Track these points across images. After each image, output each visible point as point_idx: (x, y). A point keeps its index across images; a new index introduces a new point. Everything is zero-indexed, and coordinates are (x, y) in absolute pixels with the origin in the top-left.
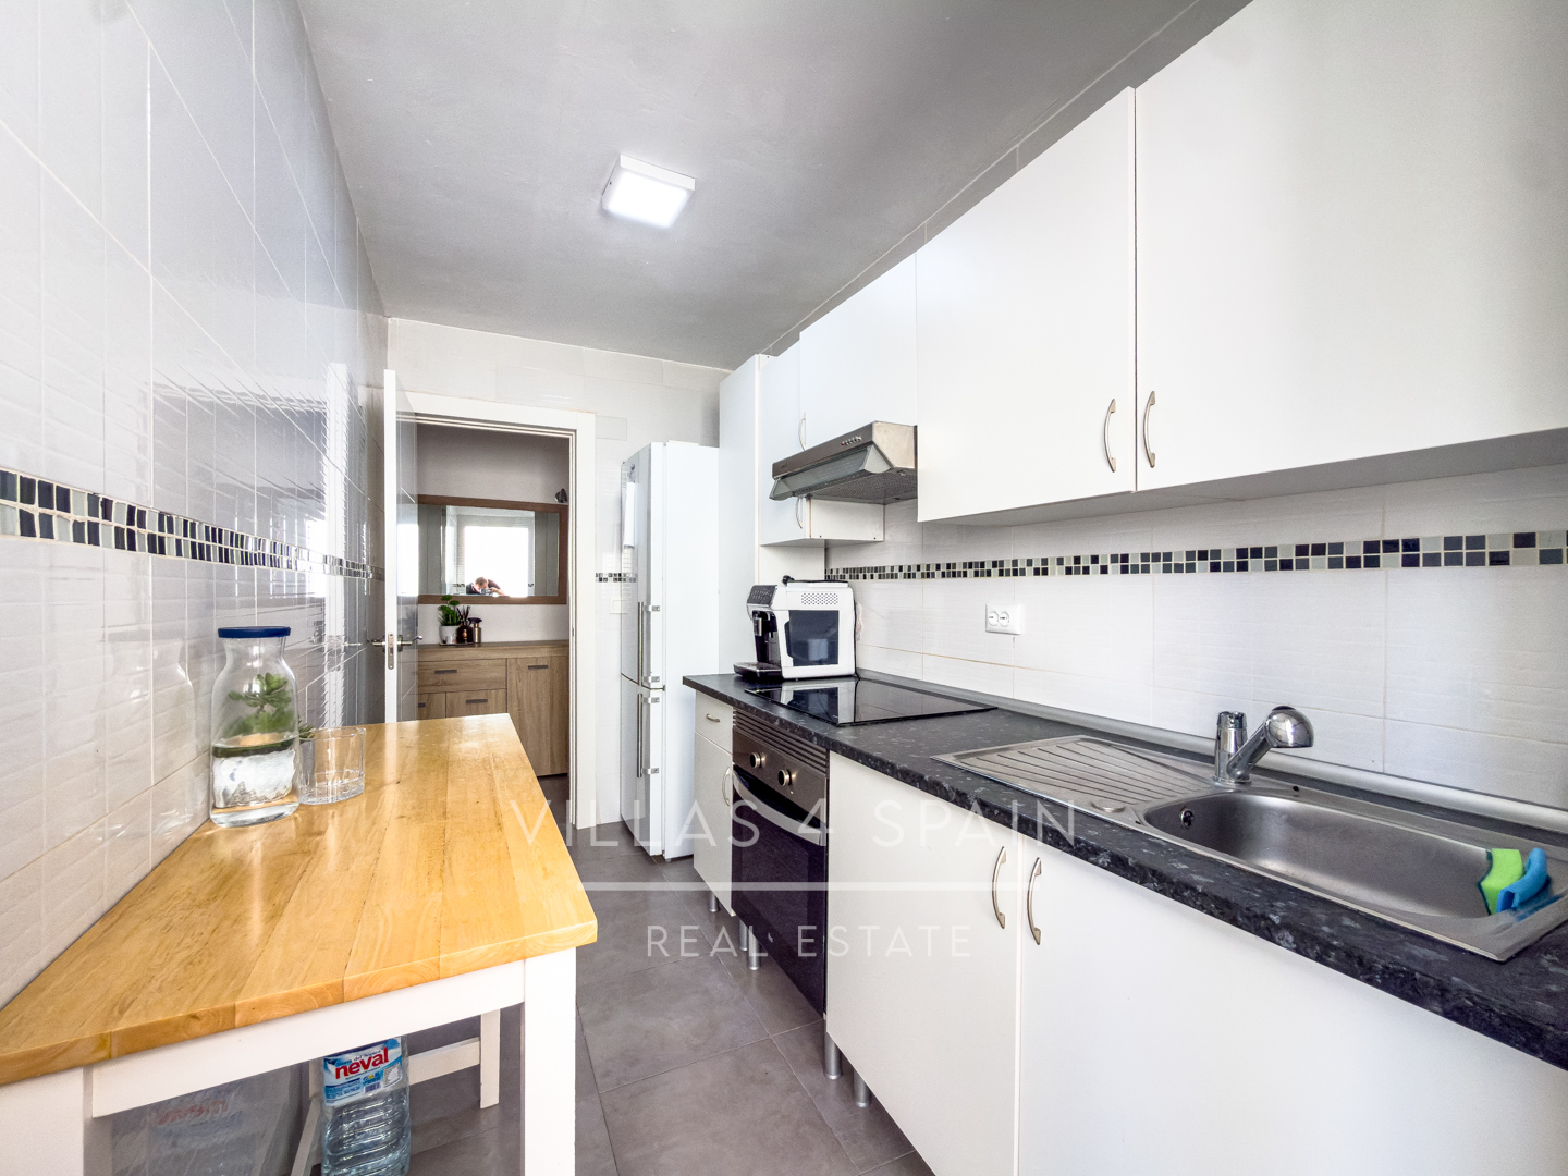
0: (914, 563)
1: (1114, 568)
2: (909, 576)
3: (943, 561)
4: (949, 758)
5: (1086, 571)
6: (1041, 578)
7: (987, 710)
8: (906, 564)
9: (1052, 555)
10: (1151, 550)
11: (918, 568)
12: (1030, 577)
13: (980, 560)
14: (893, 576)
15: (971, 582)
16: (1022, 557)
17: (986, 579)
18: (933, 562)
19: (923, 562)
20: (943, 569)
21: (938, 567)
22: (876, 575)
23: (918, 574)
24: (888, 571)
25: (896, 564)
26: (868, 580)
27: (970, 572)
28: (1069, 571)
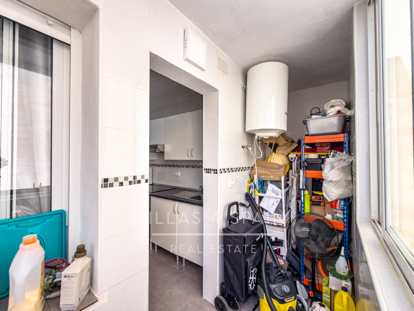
0: (163, 164)
1: (191, 167)
2: (162, 166)
3: (168, 164)
4: (169, 195)
5: (188, 167)
6: (183, 168)
7: (175, 188)
8: (162, 164)
9: (184, 165)
10: (195, 165)
11: (164, 165)
12: (181, 168)
13: (174, 164)
14: (159, 166)
15: (173, 168)
16: (180, 165)
17: (175, 167)
18: (167, 164)
19: (165, 164)
20: (168, 165)
21: (167, 165)
22: (156, 166)
23: (164, 166)
24: (159, 165)
25: (160, 164)
26: (155, 166)
27: (173, 166)
28: (186, 167)
